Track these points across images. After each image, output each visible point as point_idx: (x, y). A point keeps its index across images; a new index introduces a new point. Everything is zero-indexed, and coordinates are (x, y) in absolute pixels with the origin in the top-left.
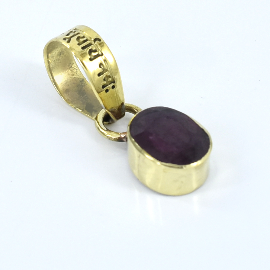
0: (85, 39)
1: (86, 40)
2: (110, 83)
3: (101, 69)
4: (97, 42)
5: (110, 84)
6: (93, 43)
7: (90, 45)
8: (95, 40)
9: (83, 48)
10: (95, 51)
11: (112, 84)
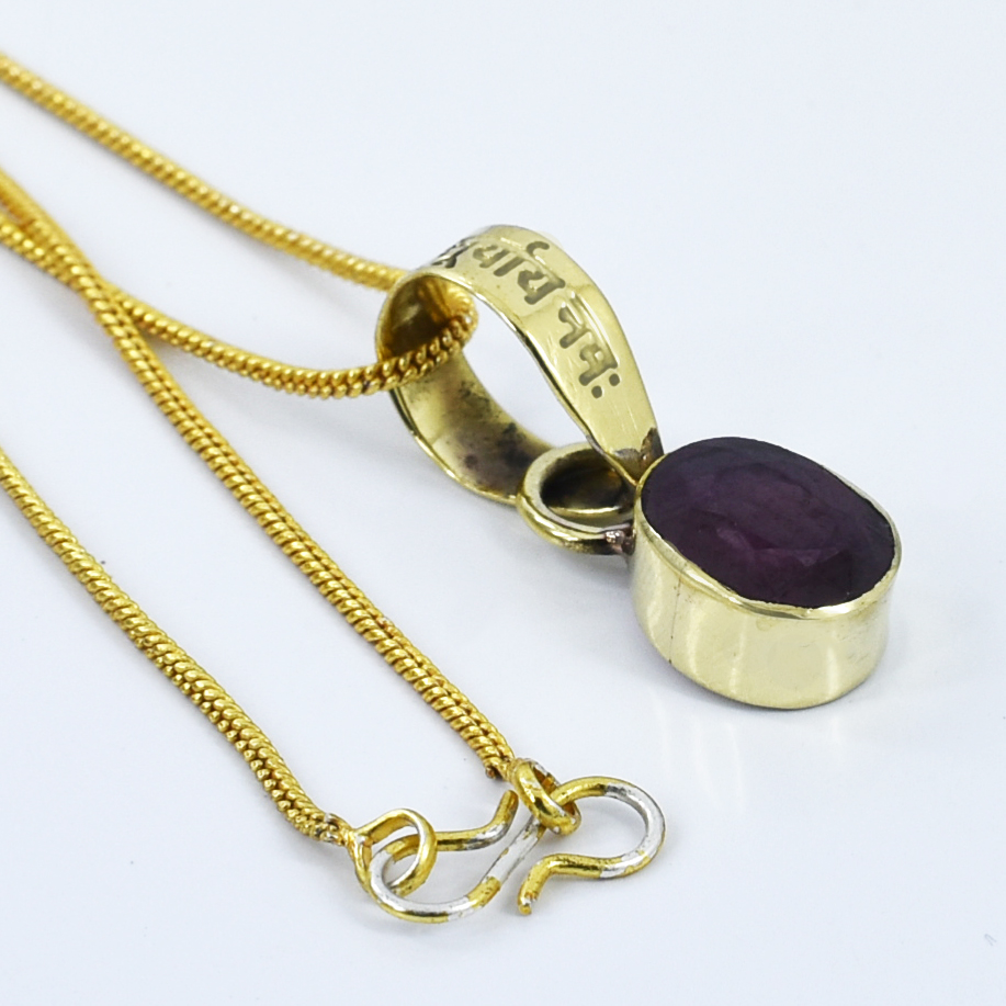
0: (499, 250)
1: (504, 253)
2: (601, 367)
3: (567, 324)
4: (537, 251)
5: (603, 371)
6: (526, 256)
7: (517, 261)
8: (531, 248)
9: (499, 273)
10: (539, 276)
11: (610, 372)
